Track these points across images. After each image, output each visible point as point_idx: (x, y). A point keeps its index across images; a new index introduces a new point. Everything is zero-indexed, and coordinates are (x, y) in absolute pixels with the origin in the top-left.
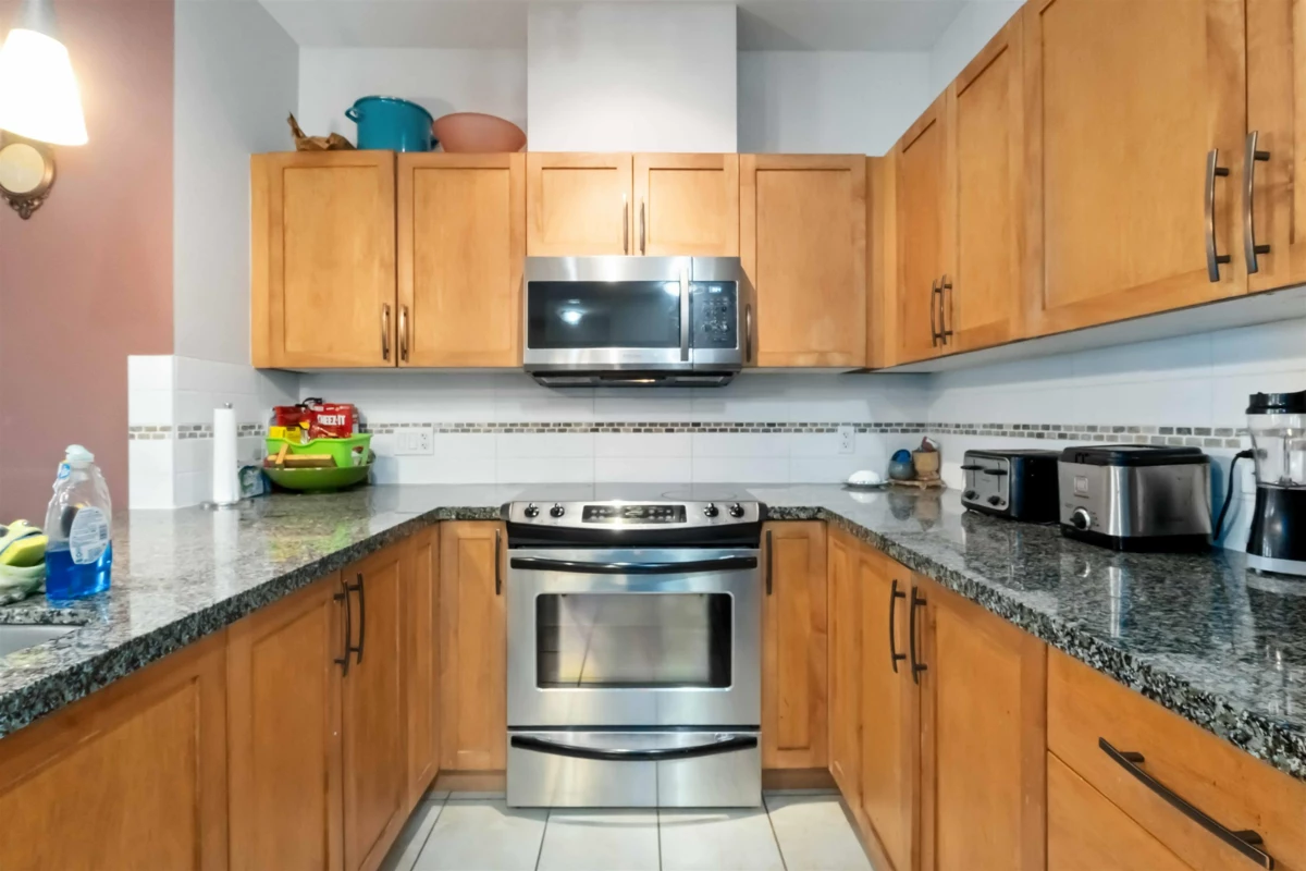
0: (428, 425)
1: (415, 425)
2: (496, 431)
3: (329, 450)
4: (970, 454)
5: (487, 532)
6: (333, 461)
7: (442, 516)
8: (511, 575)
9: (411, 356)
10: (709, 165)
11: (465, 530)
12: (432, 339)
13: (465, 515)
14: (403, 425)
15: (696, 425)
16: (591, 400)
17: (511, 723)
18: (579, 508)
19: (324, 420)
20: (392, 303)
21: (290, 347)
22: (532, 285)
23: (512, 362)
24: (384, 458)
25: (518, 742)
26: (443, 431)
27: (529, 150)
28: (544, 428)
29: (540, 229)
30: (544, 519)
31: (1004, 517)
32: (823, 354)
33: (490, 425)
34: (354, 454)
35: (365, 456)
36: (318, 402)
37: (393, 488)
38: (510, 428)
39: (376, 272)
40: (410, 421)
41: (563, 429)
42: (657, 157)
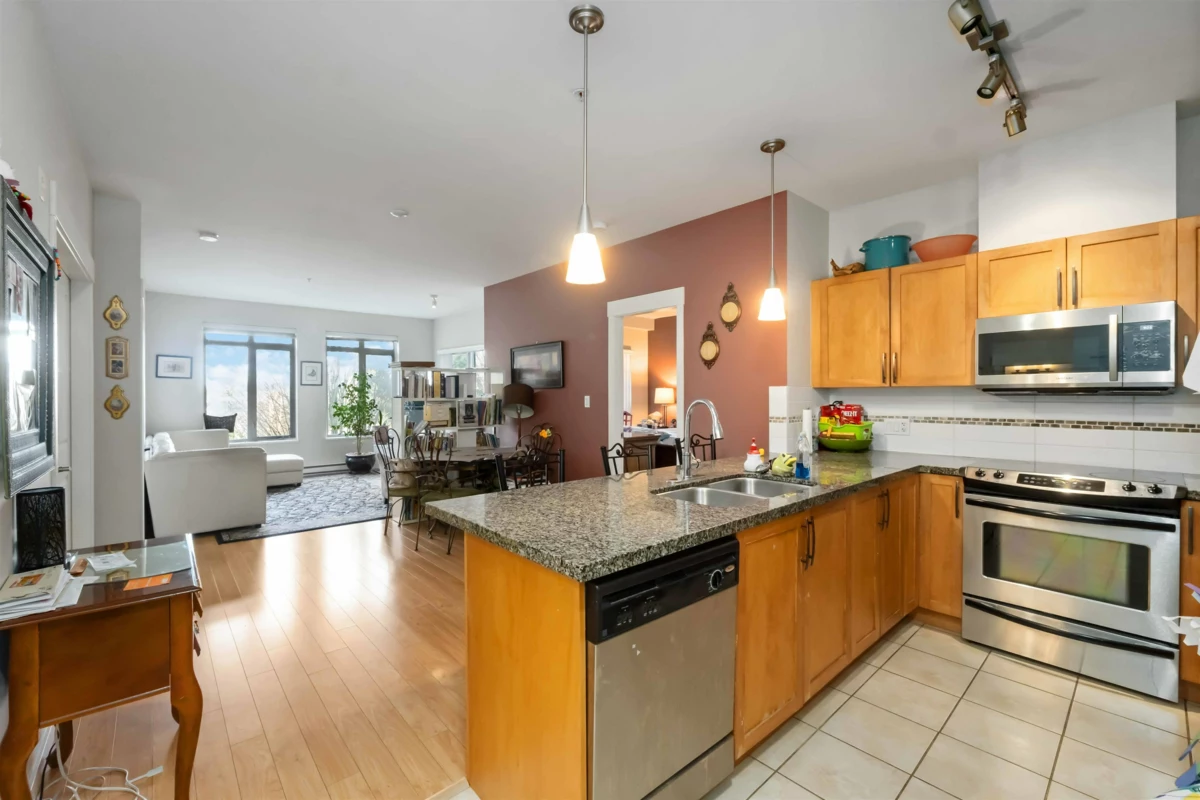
0: (906, 417)
1: (897, 417)
2: (954, 423)
3: (851, 431)
5: (951, 483)
6: (855, 436)
7: (921, 470)
8: (966, 509)
9: (899, 380)
11: (935, 479)
12: (913, 370)
13: (936, 471)
14: (890, 417)
15: (1138, 424)
16: (1032, 405)
17: (965, 591)
18: (1016, 475)
19: (846, 413)
20: (887, 352)
21: (831, 376)
22: (982, 337)
23: (967, 382)
24: (877, 435)
25: (968, 603)
26: (916, 421)
27: (980, 250)
28: (992, 422)
29: (988, 299)
30: (989, 478)
33: (949, 419)
34: (865, 433)
35: (869, 434)
36: (841, 403)
37: (884, 453)
38: (964, 421)
39: (879, 336)
40: (895, 415)
41: (1008, 423)
42: (1089, 236)
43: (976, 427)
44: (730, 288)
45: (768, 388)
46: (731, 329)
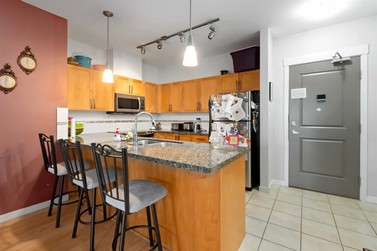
0: (84, 122)
4: (172, 124)
10: (139, 82)
15: (131, 121)
23: (112, 110)
26: (87, 123)
28: (107, 122)
29: (117, 88)
31: (177, 130)
32: (152, 111)
33: (97, 121)
38: (101, 122)
40: (80, 121)
41: (110, 122)
42: (133, 79)
43: (104, 123)
44: (28, 49)
45: (57, 109)
46: (28, 73)
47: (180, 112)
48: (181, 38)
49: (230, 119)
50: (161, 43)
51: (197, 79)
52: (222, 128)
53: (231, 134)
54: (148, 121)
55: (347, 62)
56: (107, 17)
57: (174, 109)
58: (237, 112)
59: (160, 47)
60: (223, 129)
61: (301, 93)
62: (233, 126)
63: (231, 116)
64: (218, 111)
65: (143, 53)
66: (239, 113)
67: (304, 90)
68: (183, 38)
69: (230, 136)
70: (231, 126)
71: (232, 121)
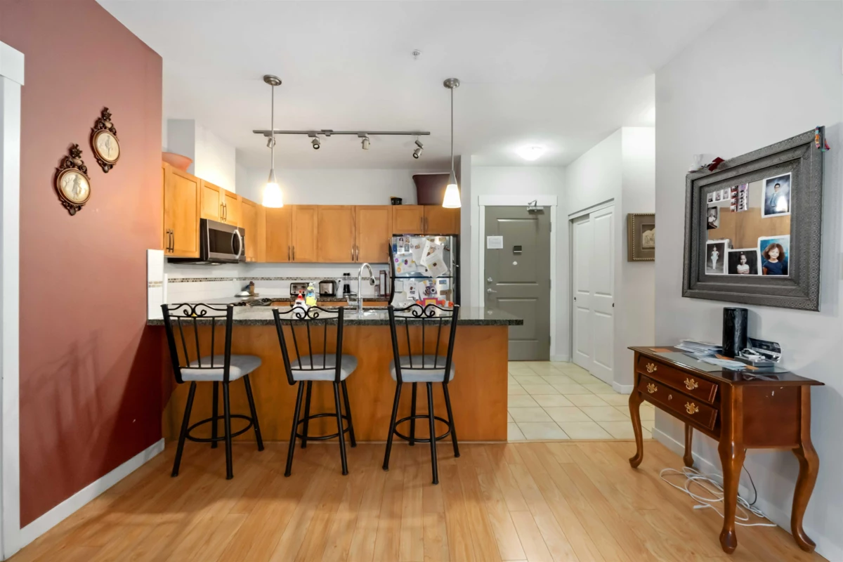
4: (292, 284)
9: (174, 251)
10: (233, 197)
23: (196, 256)
42: (226, 191)
44: (105, 114)
45: (147, 252)
46: (106, 168)
47: (314, 260)
48: (363, 143)
49: (425, 274)
50: (317, 139)
51: (351, 206)
52: (411, 288)
53: (426, 297)
54: (231, 279)
55: (540, 212)
56: (270, 86)
57: (298, 256)
58: (435, 265)
59: (316, 145)
60: (413, 290)
61: (497, 242)
62: (428, 285)
63: (426, 270)
64: (406, 262)
65: (270, 146)
66: (437, 266)
67: (501, 238)
68: (367, 143)
69: (424, 299)
70: (426, 284)
71: (427, 277)
